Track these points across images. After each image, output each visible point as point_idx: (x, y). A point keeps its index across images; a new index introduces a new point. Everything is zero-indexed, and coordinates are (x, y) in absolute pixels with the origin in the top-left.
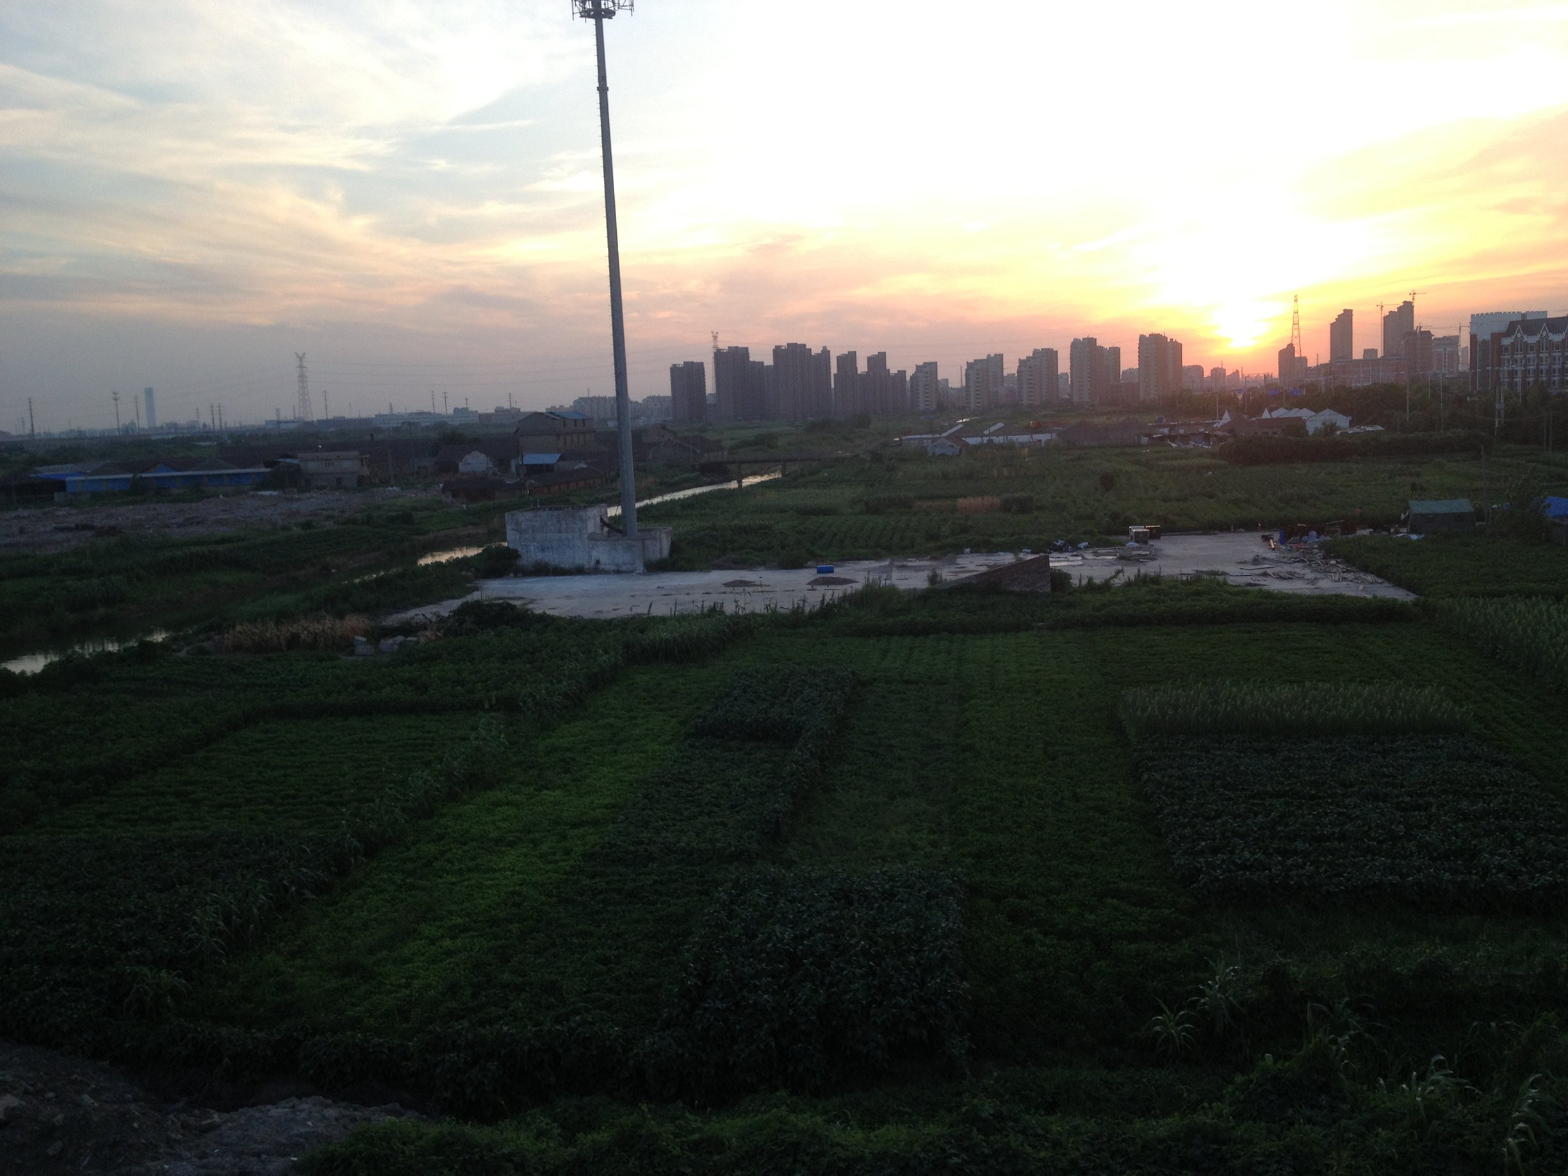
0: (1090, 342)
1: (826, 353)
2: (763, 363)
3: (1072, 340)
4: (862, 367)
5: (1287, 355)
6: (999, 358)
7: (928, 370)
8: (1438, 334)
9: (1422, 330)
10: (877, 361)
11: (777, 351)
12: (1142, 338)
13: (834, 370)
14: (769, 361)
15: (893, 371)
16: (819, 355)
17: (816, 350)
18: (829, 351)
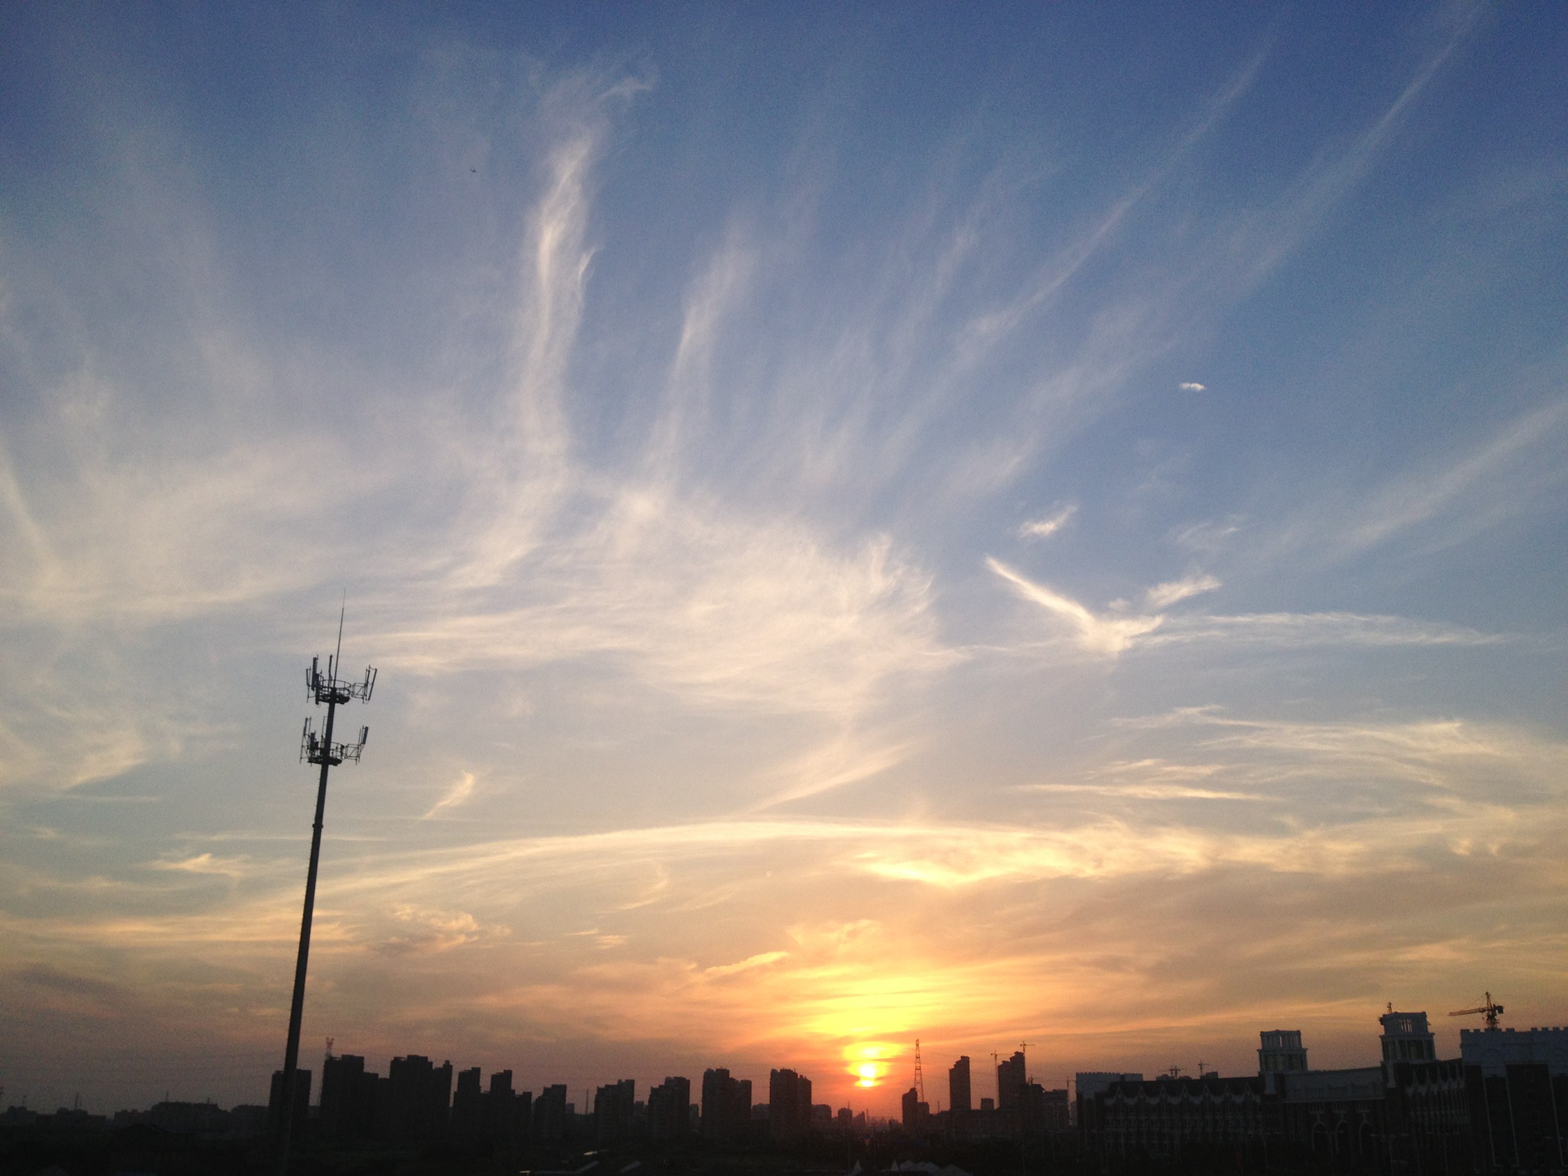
0: (723, 1073)
1: (448, 1067)
2: (377, 1075)
3: (705, 1070)
4: (485, 1084)
5: (910, 1100)
6: (631, 1084)
7: (557, 1093)
8: (1048, 1087)
9: (1034, 1083)
10: (503, 1079)
11: (396, 1063)
12: (774, 1072)
13: (454, 1088)
14: (384, 1073)
15: (519, 1092)
16: (439, 1069)
17: (438, 1064)
18: (451, 1067)
